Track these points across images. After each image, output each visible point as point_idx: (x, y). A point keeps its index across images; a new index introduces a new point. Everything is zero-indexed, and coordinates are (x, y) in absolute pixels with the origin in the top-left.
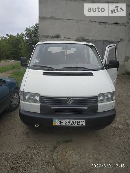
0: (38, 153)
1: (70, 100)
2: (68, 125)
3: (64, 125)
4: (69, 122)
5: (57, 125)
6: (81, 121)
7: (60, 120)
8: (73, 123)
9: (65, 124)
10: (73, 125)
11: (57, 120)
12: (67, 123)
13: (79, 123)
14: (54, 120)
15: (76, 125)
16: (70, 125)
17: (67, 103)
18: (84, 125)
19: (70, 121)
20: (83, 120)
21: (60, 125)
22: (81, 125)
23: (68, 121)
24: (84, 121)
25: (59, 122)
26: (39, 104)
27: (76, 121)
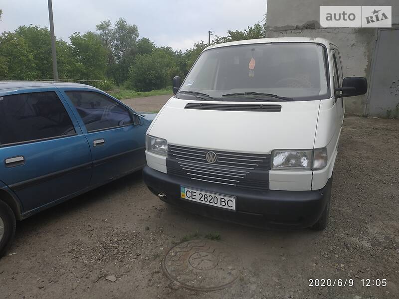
0: (154, 240)
1: (211, 156)
2: (204, 202)
3: (198, 200)
4: (206, 196)
5: (186, 198)
6: (227, 199)
7: (191, 191)
8: (212, 201)
9: (200, 200)
10: (214, 204)
11: (186, 189)
12: (202, 199)
13: (225, 202)
14: (182, 189)
15: (218, 205)
16: (208, 203)
17: (206, 161)
18: (234, 208)
19: (208, 196)
20: (232, 197)
21: (190, 199)
22: (226, 207)
23: (204, 194)
24: (234, 200)
25: (189, 194)
26: (165, 158)
27: (219, 197)
